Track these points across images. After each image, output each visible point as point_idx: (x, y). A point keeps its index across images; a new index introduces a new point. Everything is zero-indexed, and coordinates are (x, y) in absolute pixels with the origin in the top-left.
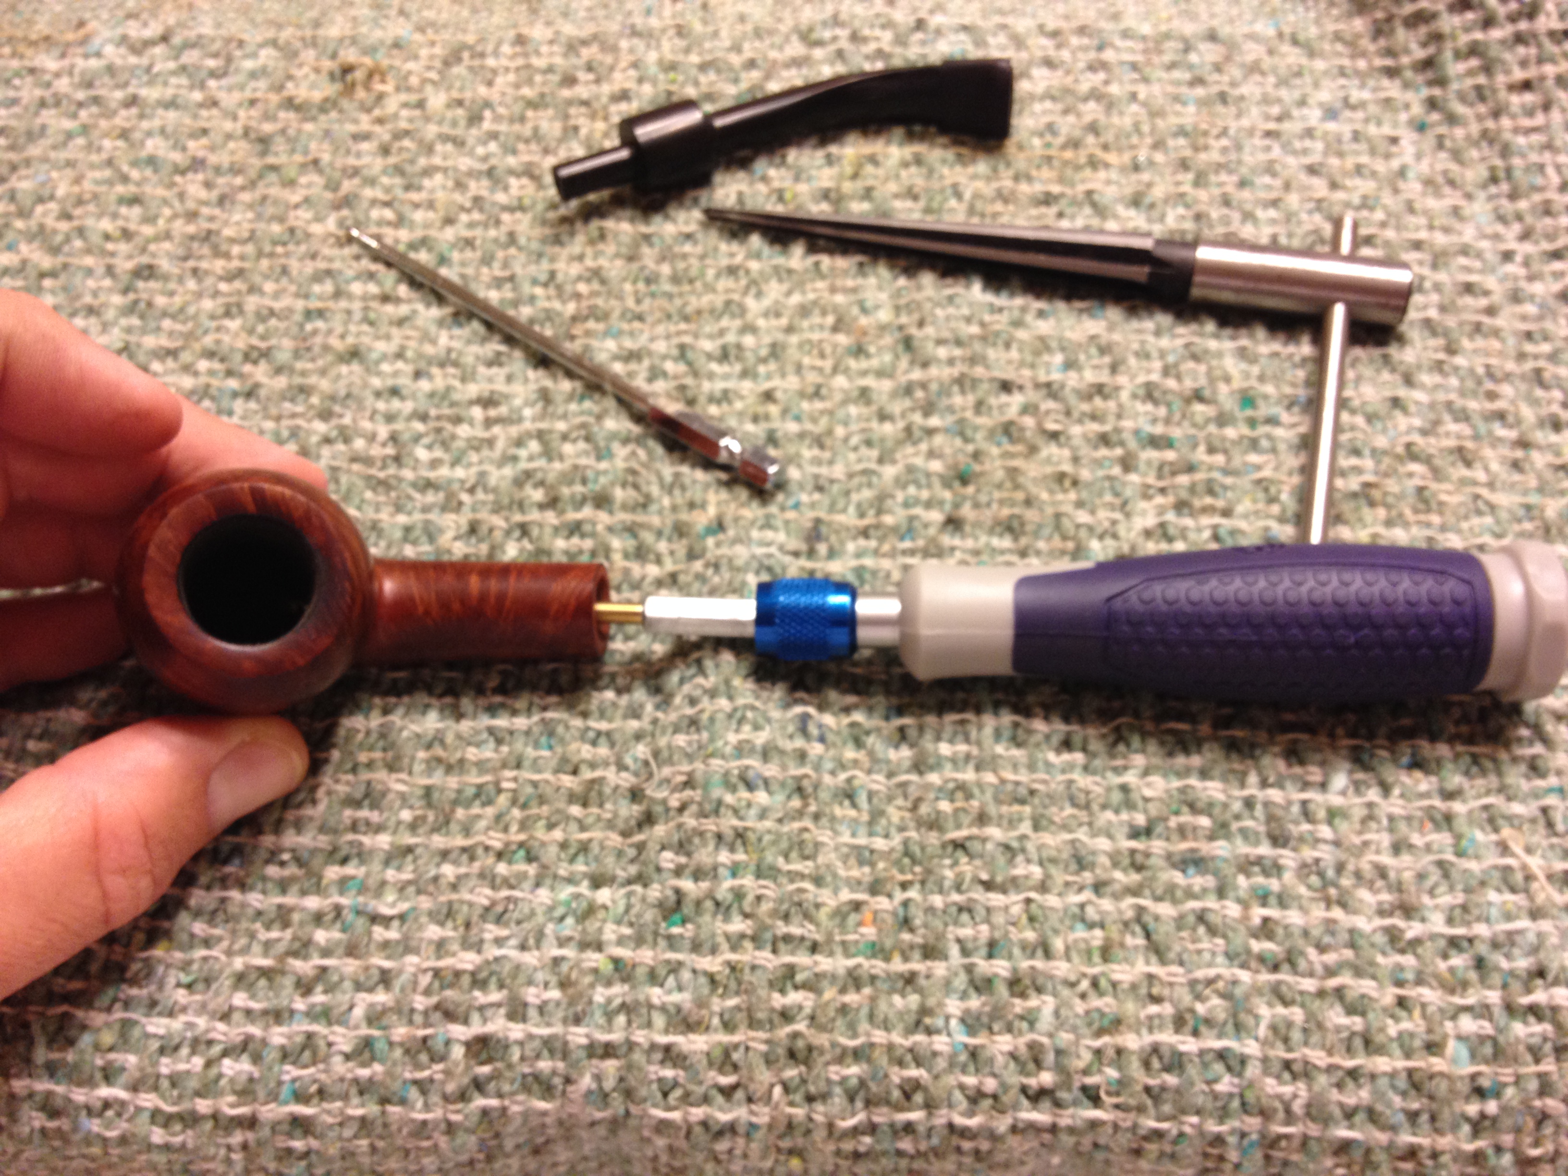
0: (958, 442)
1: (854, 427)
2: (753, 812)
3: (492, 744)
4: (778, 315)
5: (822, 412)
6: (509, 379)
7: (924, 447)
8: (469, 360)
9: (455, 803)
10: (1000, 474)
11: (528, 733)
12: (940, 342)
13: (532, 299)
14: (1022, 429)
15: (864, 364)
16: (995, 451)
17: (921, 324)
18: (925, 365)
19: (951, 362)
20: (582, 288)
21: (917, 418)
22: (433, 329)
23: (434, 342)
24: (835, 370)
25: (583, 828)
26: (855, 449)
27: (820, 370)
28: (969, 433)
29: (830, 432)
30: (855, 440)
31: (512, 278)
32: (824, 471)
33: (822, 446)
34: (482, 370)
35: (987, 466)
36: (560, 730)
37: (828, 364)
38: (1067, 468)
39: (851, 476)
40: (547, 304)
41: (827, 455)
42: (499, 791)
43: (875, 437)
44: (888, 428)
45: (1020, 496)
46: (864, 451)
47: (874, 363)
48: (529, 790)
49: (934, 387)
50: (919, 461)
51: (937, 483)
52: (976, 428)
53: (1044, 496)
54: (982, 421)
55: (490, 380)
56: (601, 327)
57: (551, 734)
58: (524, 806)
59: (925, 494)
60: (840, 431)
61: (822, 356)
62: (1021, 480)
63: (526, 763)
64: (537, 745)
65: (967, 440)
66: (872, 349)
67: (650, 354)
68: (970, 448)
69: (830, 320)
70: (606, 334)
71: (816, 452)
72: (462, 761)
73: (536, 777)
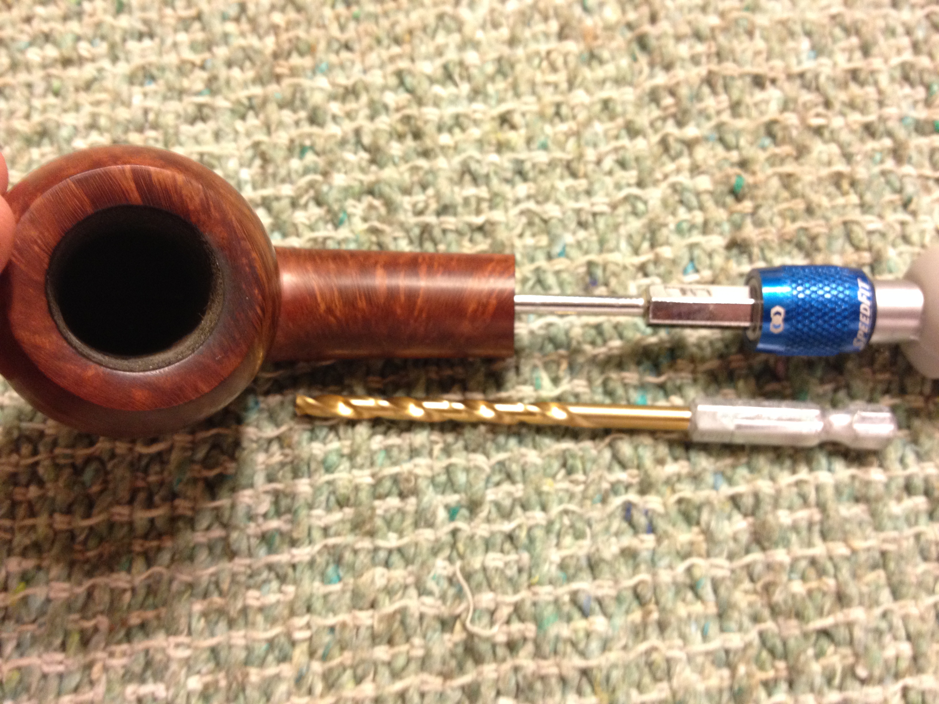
0: (720, 150)
1: (604, 148)
2: (595, 645)
3: (275, 585)
4: (496, 26)
5: (568, 135)
6: (217, 136)
7: (685, 161)
8: (169, 120)
9: (247, 663)
10: (775, 183)
11: (312, 564)
12: (679, 38)
13: (226, 37)
14: (786, 128)
15: (600, 72)
16: (762, 156)
17: (653, 19)
18: (668, 67)
19: (695, 60)
20: (278, 18)
21: (670, 128)
22: (124, 88)
23: (128, 104)
24: (571, 84)
25: (396, 675)
26: (610, 173)
27: (556, 86)
28: (730, 138)
29: (580, 157)
30: (608, 163)
31: (199, 17)
32: (584, 203)
33: (574, 175)
34: (186, 129)
35: (760, 177)
36: (348, 556)
37: (561, 77)
38: (841, 167)
39: (614, 207)
40: (242, 42)
41: (582, 184)
42: (293, 643)
43: (629, 156)
44: (640, 143)
45: (800, 205)
46: (620, 174)
47: (610, 69)
48: (327, 638)
49: (684, 91)
50: (684, 179)
51: (709, 203)
52: (738, 133)
53: (825, 202)
54: (740, 123)
55: (197, 140)
56: (307, 62)
57: (338, 561)
58: (325, 658)
59: (699, 217)
60: (591, 154)
61: (554, 69)
62: (798, 187)
63: (318, 605)
64: (325, 580)
65: (728, 148)
66: (605, 54)
67: (367, 89)
68: (734, 156)
69: (554, 26)
70: (315, 70)
71: (570, 182)
72: (245, 611)
73: (331, 620)
